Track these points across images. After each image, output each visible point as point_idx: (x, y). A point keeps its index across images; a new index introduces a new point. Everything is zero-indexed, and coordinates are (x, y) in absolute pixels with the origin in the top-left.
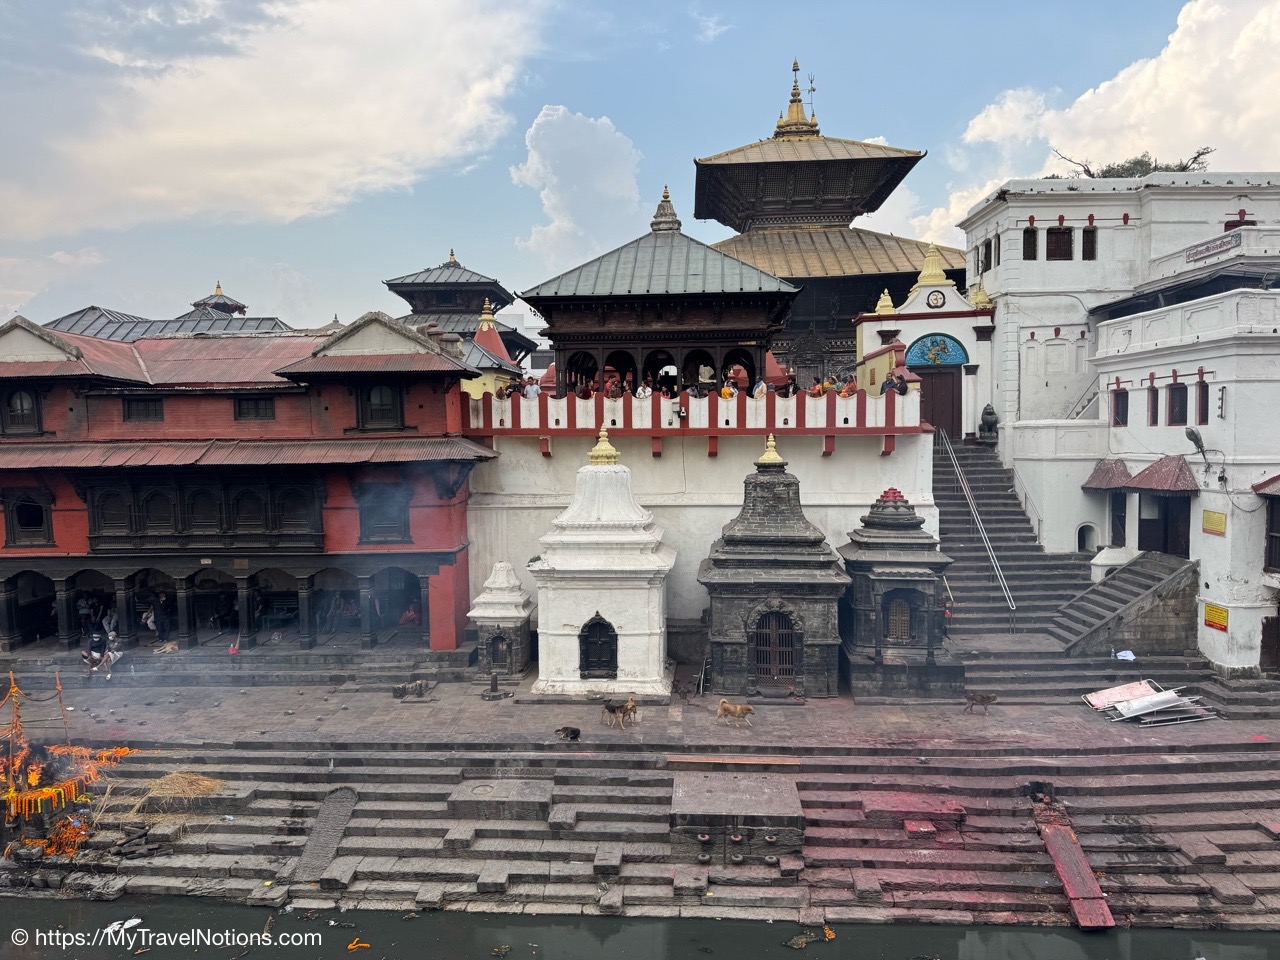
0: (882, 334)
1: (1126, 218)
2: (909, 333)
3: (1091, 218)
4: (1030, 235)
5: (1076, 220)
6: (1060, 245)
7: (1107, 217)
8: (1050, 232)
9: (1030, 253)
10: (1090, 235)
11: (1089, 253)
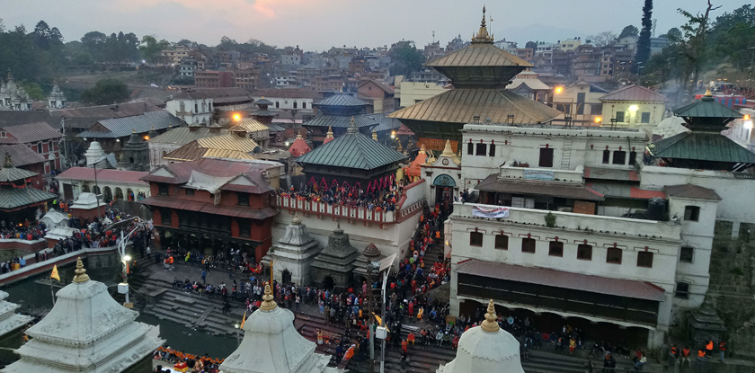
0: (427, 172)
1: (506, 142)
2: (437, 172)
3: (493, 141)
4: (470, 145)
5: (487, 141)
6: (481, 150)
7: (499, 140)
8: (478, 144)
9: (470, 152)
10: (493, 147)
11: (492, 154)
